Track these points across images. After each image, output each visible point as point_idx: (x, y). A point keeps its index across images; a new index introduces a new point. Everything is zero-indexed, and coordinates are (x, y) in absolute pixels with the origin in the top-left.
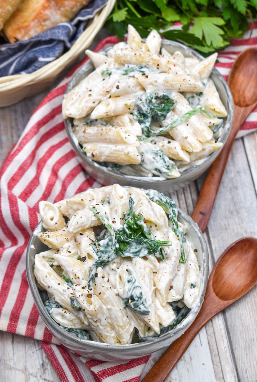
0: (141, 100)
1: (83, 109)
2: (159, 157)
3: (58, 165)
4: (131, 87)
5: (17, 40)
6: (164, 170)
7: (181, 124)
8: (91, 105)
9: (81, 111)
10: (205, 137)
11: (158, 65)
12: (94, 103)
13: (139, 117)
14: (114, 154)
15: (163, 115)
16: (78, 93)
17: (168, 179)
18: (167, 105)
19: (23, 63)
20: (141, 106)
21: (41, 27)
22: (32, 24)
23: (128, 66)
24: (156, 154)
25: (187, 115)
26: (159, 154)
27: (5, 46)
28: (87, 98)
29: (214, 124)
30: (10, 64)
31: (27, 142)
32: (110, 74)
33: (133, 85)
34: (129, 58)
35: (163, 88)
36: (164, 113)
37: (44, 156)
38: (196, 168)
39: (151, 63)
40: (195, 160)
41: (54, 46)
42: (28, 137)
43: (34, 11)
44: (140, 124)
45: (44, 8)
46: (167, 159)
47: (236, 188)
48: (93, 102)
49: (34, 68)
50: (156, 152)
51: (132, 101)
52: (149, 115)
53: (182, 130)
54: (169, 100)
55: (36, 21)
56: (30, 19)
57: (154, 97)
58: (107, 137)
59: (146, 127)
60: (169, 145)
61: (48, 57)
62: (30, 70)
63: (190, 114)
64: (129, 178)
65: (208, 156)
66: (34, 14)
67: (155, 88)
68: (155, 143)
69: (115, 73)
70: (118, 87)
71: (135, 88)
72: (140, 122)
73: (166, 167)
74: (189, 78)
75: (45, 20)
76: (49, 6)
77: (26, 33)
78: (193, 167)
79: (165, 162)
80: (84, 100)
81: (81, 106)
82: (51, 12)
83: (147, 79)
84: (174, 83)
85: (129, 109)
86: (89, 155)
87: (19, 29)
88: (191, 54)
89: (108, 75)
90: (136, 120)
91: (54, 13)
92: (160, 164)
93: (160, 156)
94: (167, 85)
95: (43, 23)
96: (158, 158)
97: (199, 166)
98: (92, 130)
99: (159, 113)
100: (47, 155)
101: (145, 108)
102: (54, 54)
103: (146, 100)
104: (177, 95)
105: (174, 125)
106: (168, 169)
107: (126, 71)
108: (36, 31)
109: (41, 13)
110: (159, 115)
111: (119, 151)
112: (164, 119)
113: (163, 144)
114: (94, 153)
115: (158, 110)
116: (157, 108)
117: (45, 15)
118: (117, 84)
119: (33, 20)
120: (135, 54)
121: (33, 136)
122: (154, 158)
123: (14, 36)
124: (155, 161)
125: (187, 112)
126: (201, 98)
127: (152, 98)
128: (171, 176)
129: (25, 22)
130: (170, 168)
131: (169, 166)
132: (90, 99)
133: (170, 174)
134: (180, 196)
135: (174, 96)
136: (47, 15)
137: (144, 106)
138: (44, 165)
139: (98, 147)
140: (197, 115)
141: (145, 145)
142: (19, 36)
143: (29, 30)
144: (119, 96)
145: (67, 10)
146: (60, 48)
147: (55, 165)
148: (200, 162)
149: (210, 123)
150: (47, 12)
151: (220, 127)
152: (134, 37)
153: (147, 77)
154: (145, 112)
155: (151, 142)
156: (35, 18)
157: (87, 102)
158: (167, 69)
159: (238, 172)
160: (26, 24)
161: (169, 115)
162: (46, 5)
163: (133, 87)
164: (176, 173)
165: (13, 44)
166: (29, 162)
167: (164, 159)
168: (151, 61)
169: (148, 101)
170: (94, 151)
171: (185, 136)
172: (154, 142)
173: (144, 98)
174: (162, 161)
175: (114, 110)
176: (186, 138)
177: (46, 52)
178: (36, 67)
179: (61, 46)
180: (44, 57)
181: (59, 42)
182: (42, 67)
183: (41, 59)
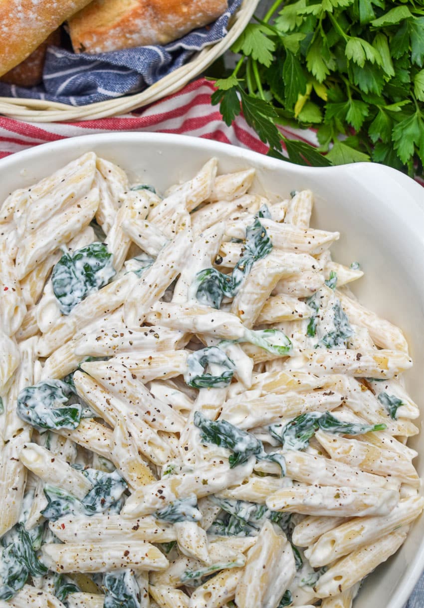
5: (83, 49)
19: (79, 85)
21: (123, 39)
22: (112, 31)
27: (63, 54)
30: (64, 79)
41: (127, 75)
43: (119, 15)
45: (136, 14)
49: (87, 98)
55: (118, 29)
56: (110, 24)
61: (113, 90)
62: (83, 99)
66: (118, 19)
75: (131, 32)
76: (143, 14)
77: (99, 42)
82: (145, 24)
87: (90, 33)
91: (149, 25)
95: (128, 35)
102: (123, 88)
108: (114, 43)
109: (129, 21)
117: (133, 25)
119: (115, 27)
123: (80, 40)
129: (102, 25)
136: (137, 25)
142: (87, 43)
143: (106, 39)
145: (170, 27)
146: (131, 83)
150: (139, 22)
156: (118, 25)
160: (102, 29)
162: (140, 11)
177: (113, 80)
178: (91, 99)
179: (137, 80)
180: (106, 89)
181: (136, 73)
182: (99, 101)
183: (101, 90)
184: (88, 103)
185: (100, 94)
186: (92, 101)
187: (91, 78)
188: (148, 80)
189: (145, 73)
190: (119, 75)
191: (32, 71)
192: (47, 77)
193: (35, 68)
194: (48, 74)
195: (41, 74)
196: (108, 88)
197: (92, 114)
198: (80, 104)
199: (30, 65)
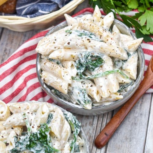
0: (81, 55)
1: (47, 50)
2: (82, 93)
3: (28, 78)
4: (78, 46)
6: (82, 102)
7: (101, 77)
8: (53, 48)
9: (45, 51)
11: (101, 36)
12: (55, 48)
13: (78, 65)
14: (55, 83)
15: (92, 68)
16: (49, 39)
17: (83, 109)
18: (98, 62)
19: (31, 10)
20: (81, 59)
23: (84, 31)
24: (81, 91)
25: (107, 73)
26: (82, 92)
28: (52, 44)
29: (125, 82)
30: (24, 9)
31: (13, 59)
32: (71, 33)
33: (80, 44)
34: (86, 26)
35: (98, 51)
36: (94, 67)
37: (23, 70)
38: (103, 106)
39: (97, 34)
40: (104, 102)
41: (52, 5)
42: (15, 56)
44: (77, 70)
46: (86, 96)
48: (55, 47)
49: (35, 15)
50: (81, 90)
51: (76, 54)
52: (84, 66)
53: (101, 81)
54: (101, 59)
57: (90, 56)
58: (54, 72)
59: (80, 72)
60: (91, 87)
62: (32, 15)
63: (109, 72)
64: (61, 101)
65: (114, 101)
67: (93, 50)
68: (84, 84)
69: (74, 33)
70: (69, 43)
71: (81, 47)
72: (78, 68)
73: (84, 101)
74: (117, 49)
78: (102, 106)
79: (85, 98)
80: (50, 45)
81: (46, 48)
83: (89, 43)
84: (107, 50)
85: (74, 58)
86: (42, 79)
88: (129, 33)
89: (69, 33)
90: (76, 66)
92: (81, 98)
93: (83, 93)
94: (102, 50)
96: (81, 94)
97: (106, 106)
98: (49, 64)
99: (90, 66)
100: (25, 70)
101: (83, 61)
102: (49, 10)
103: (85, 56)
104: (107, 58)
105: (97, 76)
106: (85, 103)
107: (81, 34)
110: (90, 67)
111: (58, 83)
112: (93, 71)
113: (88, 86)
114: (45, 79)
115: (90, 64)
116: (90, 63)
118: (69, 41)
120: (90, 25)
121: (18, 57)
122: (79, 93)
124: (79, 95)
125: (108, 70)
126: (124, 63)
127: (89, 56)
128: (85, 107)
130: (86, 102)
131: (86, 101)
132: (53, 45)
133: (85, 106)
135: (105, 58)
137: (83, 59)
138: (21, 75)
139: (48, 76)
140: (114, 74)
141: (76, 83)
144: (70, 49)
146: (54, 7)
147: (27, 77)
148: (107, 104)
149: (123, 81)
151: (129, 85)
152: (97, 14)
153: (90, 42)
154: (82, 63)
155: (82, 82)
157: (50, 46)
158: (105, 40)
161: (96, 69)
163: (80, 45)
164: (89, 107)
166: (10, 71)
167: (84, 96)
168: (98, 32)
169: (86, 57)
170: (46, 77)
171: (101, 85)
172: (84, 83)
173: (83, 54)
174: (83, 96)
175: (63, 57)
176: (101, 87)
177: (45, 7)
178: (36, 15)
179: (55, 6)
180: (42, 10)
181: (55, 3)
182: (40, 16)
183: (40, 11)
184: (35, 17)
185: (40, 13)
187: (36, 7)
188: (60, 7)
189: (59, 3)
190: (48, 5)
191: (11, 7)
192: (17, 9)
193: (12, 5)
194: (18, 7)
195: (15, 8)
196: (43, 10)
197: (36, 20)
198: (31, 17)
199: (10, 4)
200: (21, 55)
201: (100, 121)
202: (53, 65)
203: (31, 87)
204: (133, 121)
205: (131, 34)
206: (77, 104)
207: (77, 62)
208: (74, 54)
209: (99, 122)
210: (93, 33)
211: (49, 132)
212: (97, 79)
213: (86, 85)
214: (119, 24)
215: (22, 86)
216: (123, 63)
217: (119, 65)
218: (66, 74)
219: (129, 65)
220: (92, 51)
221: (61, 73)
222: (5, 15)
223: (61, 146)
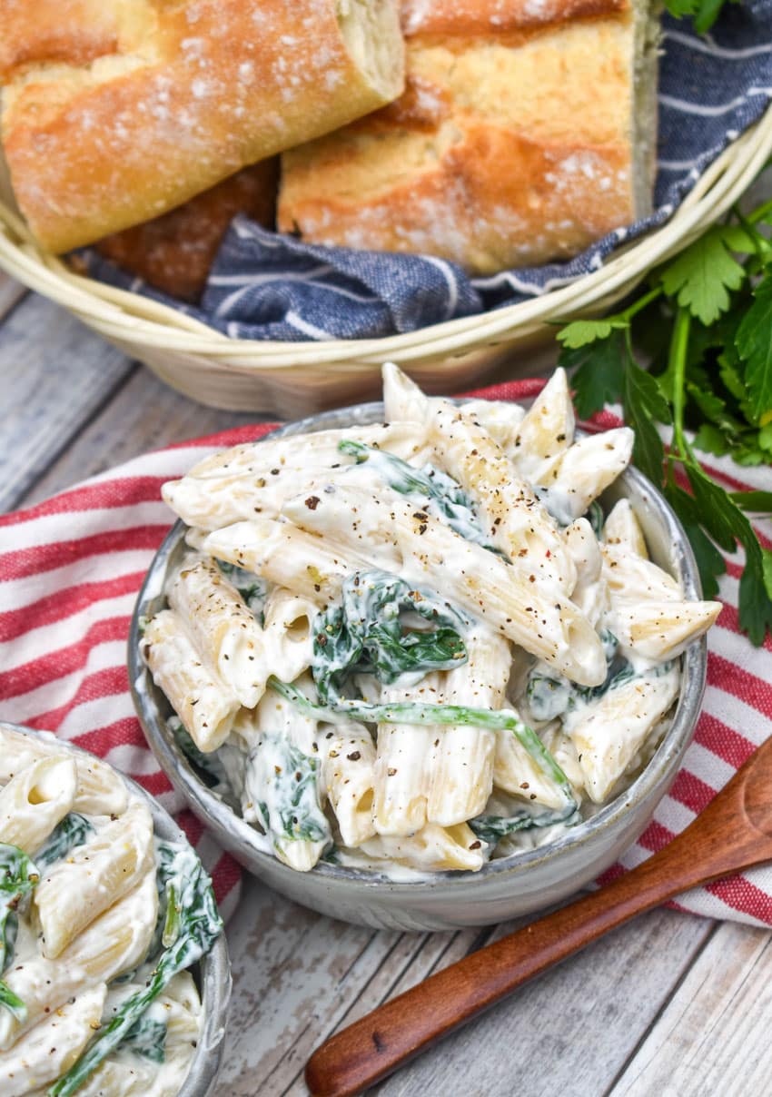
0: (357, 583)
1: (217, 507)
2: (294, 776)
4: (362, 531)
5: (297, 234)
6: (276, 823)
7: (416, 725)
8: (245, 509)
9: (205, 511)
10: (439, 810)
11: (498, 522)
12: (258, 510)
13: (329, 628)
14: (178, 681)
15: (387, 666)
16: (254, 458)
17: (274, 857)
18: (429, 649)
19: (261, 303)
20: (349, 599)
21: (387, 236)
22: (366, 213)
23: (433, 474)
24: (294, 764)
25: (448, 713)
26: (298, 769)
27: (249, 229)
28: (251, 486)
29: (533, 797)
30: (233, 289)
31: (65, 509)
32: (360, 461)
33: (374, 527)
34: (451, 453)
35: (453, 592)
36: (395, 664)
37: (108, 584)
38: (378, 881)
39: (486, 503)
40: (391, 859)
41: (364, 306)
42: (79, 500)
43: (389, 180)
44: (316, 653)
45: (426, 188)
46: (309, 797)
47: (561, 1047)
48: (259, 506)
49: (262, 329)
50: (296, 758)
51: (339, 569)
52: (354, 641)
53: (403, 745)
54: (452, 640)
55: (381, 210)
56: (368, 196)
57: (399, 600)
58: (201, 625)
59: (326, 668)
60: (349, 762)
61: (318, 324)
62: (252, 329)
63: (464, 715)
64: (185, 782)
65: (440, 873)
66: (386, 189)
67: (428, 578)
68: (330, 736)
69: (374, 467)
70: (312, 503)
71: (378, 543)
72: (322, 645)
73: (286, 819)
74: (551, 614)
75: (409, 225)
76: (443, 191)
77: (336, 228)
78: (371, 874)
79: (296, 803)
80: (237, 486)
81: (215, 498)
82: (442, 215)
83: (418, 537)
84: (493, 599)
85: (318, 588)
86: (143, 643)
87: (320, 203)
89: (354, 460)
90: (315, 633)
91: (450, 220)
92: (277, 799)
93: (299, 777)
94: (470, 591)
95: (400, 230)
96: (288, 780)
97: (392, 883)
98: (196, 583)
99: (382, 653)
100: (116, 585)
101: (353, 615)
102: (341, 326)
103: (372, 592)
104: (486, 642)
105: (393, 716)
106: (288, 827)
107: (413, 482)
108: (366, 240)
109: (407, 197)
110: (380, 660)
112: (388, 683)
113: (338, 751)
114: (151, 649)
115: (383, 643)
116: (384, 635)
117: (415, 209)
118: (319, 494)
119: (375, 204)
120: (474, 453)
121: (95, 506)
122: (278, 770)
123: (295, 213)
124: (274, 781)
125: (463, 703)
126: (580, 703)
127: (392, 598)
128: (281, 852)
129: (348, 194)
130: (295, 827)
131: (295, 820)
132: (253, 494)
133: (282, 844)
134: (396, 957)
135: (476, 637)
136: (422, 212)
137: (357, 607)
138: (84, 606)
139: (170, 638)
140: (483, 733)
141: (288, 718)
142: (308, 225)
143: (350, 226)
144: (321, 536)
145: (498, 237)
146: (362, 320)
147: (103, 623)
148: (400, 875)
149: (526, 786)
150: (428, 206)
151: (557, 822)
152: (545, 411)
153: (423, 529)
154: (349, 625)
155: (321, 725)
156: (384, 202)
157: (238, 495)
158: (509, 549)
159: (611, 1010)
160: (347, 202)
161: (408, 678)
162: (438, 184)
163: (371, 533)
164: (300, 856)
165: (281, 238)
166: (23, 563)
167: (300, 793)
168: (490, 499)
169: (374, 599)
170: (158, 642)
171: (392, 765)
172: (328, 730)
173: (368, 582)
174: (290, 794)
175: (267, 562)
176: (393, 773)
177: (328, 306)
178: (268, 332)
179: (378, 318)
180: (304, 318)
181: (382, 305)
182: (283, 340)
183: (293, 318)
184: (259, 338)
185: (288, 326)
186: (267, 337)
187: (283, 291)
188: (399, 325)
189: (396, 305)
190: (348, 300)
191: (187, 262)
192: (216, 280)
193: (195, 258)
194: (217, 274)
195: (207, 274)
196: (309, 317)
198: (243, 336)
199: (186, 247)
200: (113, 503)
201: (392, 970)
202: (212, 589)
203: (103, 675)
204: (554, 1030)
205: (685, 571)
206: (256, 825)
207: (331, 613)
208: (326, 568)
209: (383, 975)
210: (472, 496)
211: (14, 896)
212: (390, 728)
213: (334, 744)
214: (645, 499)
215: (66, 655)
216: (571, 701)
217: (547, 702)
218: (248, 652)
219: (597, 719)
220: (420, 579)
221: (220, 640)
222: (141, 292)
223: (48, 987)
